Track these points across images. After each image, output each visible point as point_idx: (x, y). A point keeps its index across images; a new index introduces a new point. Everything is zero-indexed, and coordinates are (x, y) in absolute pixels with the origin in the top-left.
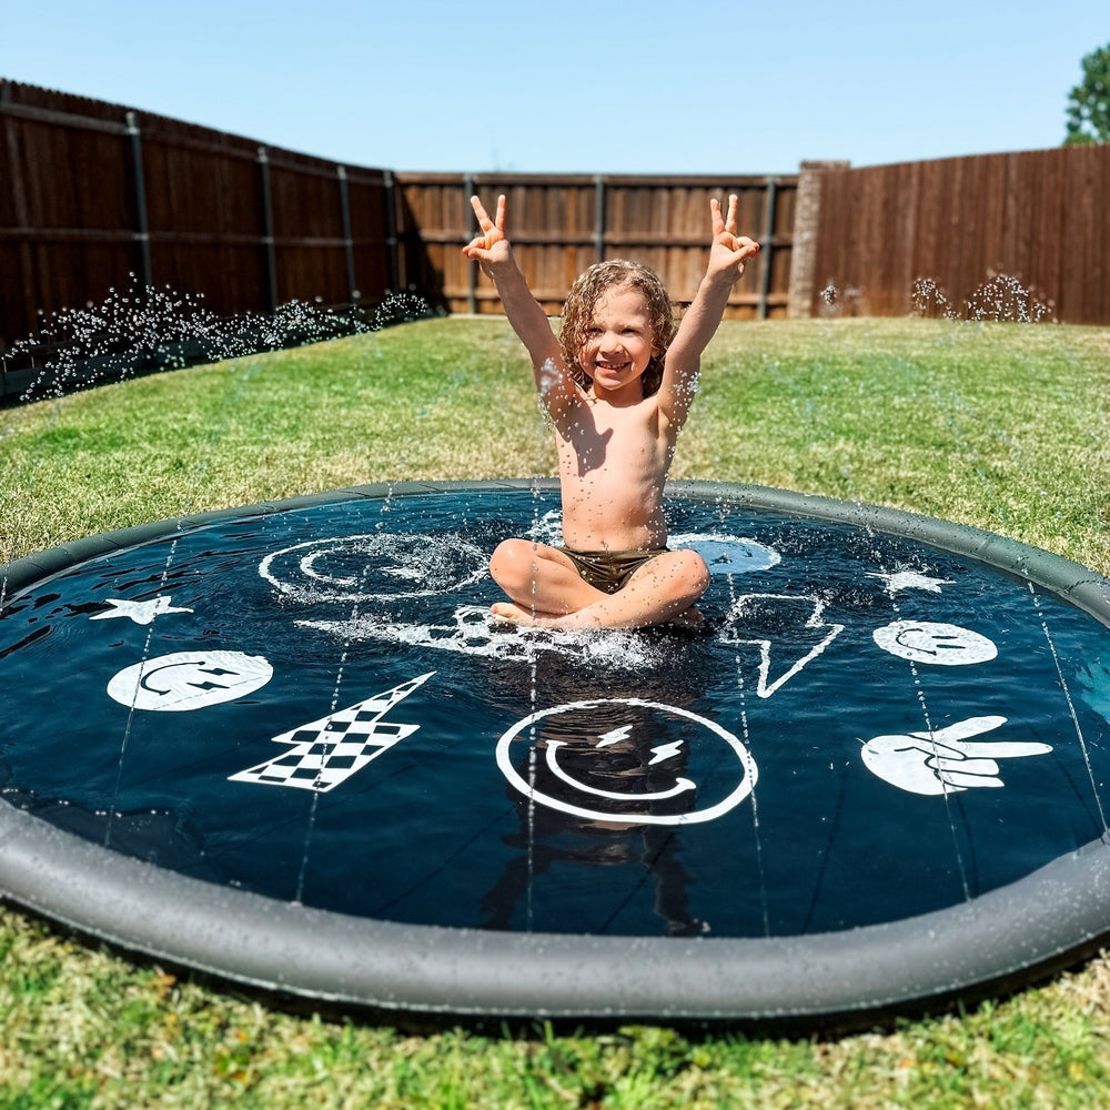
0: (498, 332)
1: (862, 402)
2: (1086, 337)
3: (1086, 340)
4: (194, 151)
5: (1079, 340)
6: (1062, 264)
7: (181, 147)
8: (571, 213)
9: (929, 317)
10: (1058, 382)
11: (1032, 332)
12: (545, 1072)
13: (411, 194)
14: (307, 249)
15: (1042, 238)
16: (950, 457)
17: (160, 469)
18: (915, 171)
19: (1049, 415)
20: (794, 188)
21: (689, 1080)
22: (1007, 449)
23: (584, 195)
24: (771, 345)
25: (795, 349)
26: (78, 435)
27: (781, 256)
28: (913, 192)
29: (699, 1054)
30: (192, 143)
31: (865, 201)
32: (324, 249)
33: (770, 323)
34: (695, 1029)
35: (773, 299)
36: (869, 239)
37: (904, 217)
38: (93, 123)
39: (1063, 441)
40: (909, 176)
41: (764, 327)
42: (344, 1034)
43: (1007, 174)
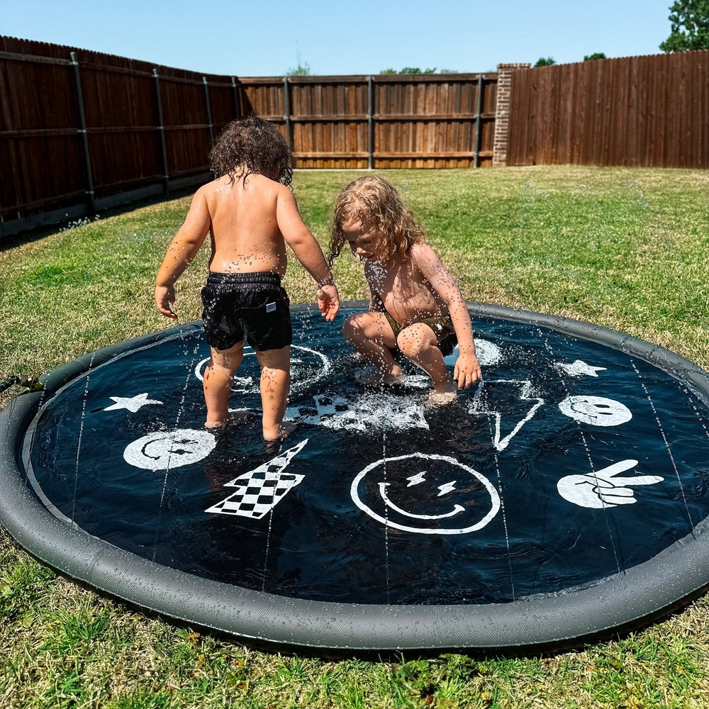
0: (309, 183)
1: (543, 232)
2: (682, 177)
3: (681, 180)
4: (112, 73)
5: (677, 179)
6: (666, 129)
7: (104, 71)
8: (352, 102)
9: (582, 165)
10: (664, 213)
11: (647, 174)
12: (403, 679)
13: (249, 91)
14: (185, 131)
15: (653, 113)
16: (599, 273)
17: (119, 298)
18: (572, 69)
19: (659, 238)
20: (495, 81)
21: (477, 681)
22: (634, 264)
23: (360, 89)
24: (483, 188)
25: (498, 190)
26: (61, 272)
27: (488, 126)
28: (571, 84)
29: (481, 667)
30: (110, 68)
31: (541, 90)
32: (195, 130)
33: (481, 170)
34: (478, 653)
35: (482, 154)
36: (543, 115)
37: (566, 100)
38: (50, 60)
39: (668, 258)
40: (568, 73)
41: (478, 174)
42: (294, 662)
43: (631, 71)
